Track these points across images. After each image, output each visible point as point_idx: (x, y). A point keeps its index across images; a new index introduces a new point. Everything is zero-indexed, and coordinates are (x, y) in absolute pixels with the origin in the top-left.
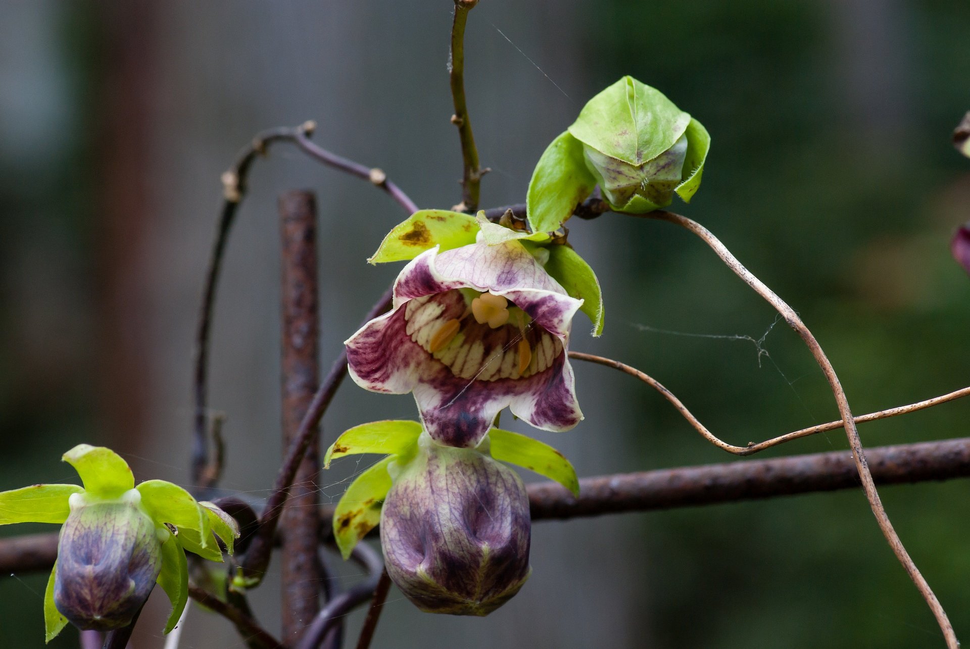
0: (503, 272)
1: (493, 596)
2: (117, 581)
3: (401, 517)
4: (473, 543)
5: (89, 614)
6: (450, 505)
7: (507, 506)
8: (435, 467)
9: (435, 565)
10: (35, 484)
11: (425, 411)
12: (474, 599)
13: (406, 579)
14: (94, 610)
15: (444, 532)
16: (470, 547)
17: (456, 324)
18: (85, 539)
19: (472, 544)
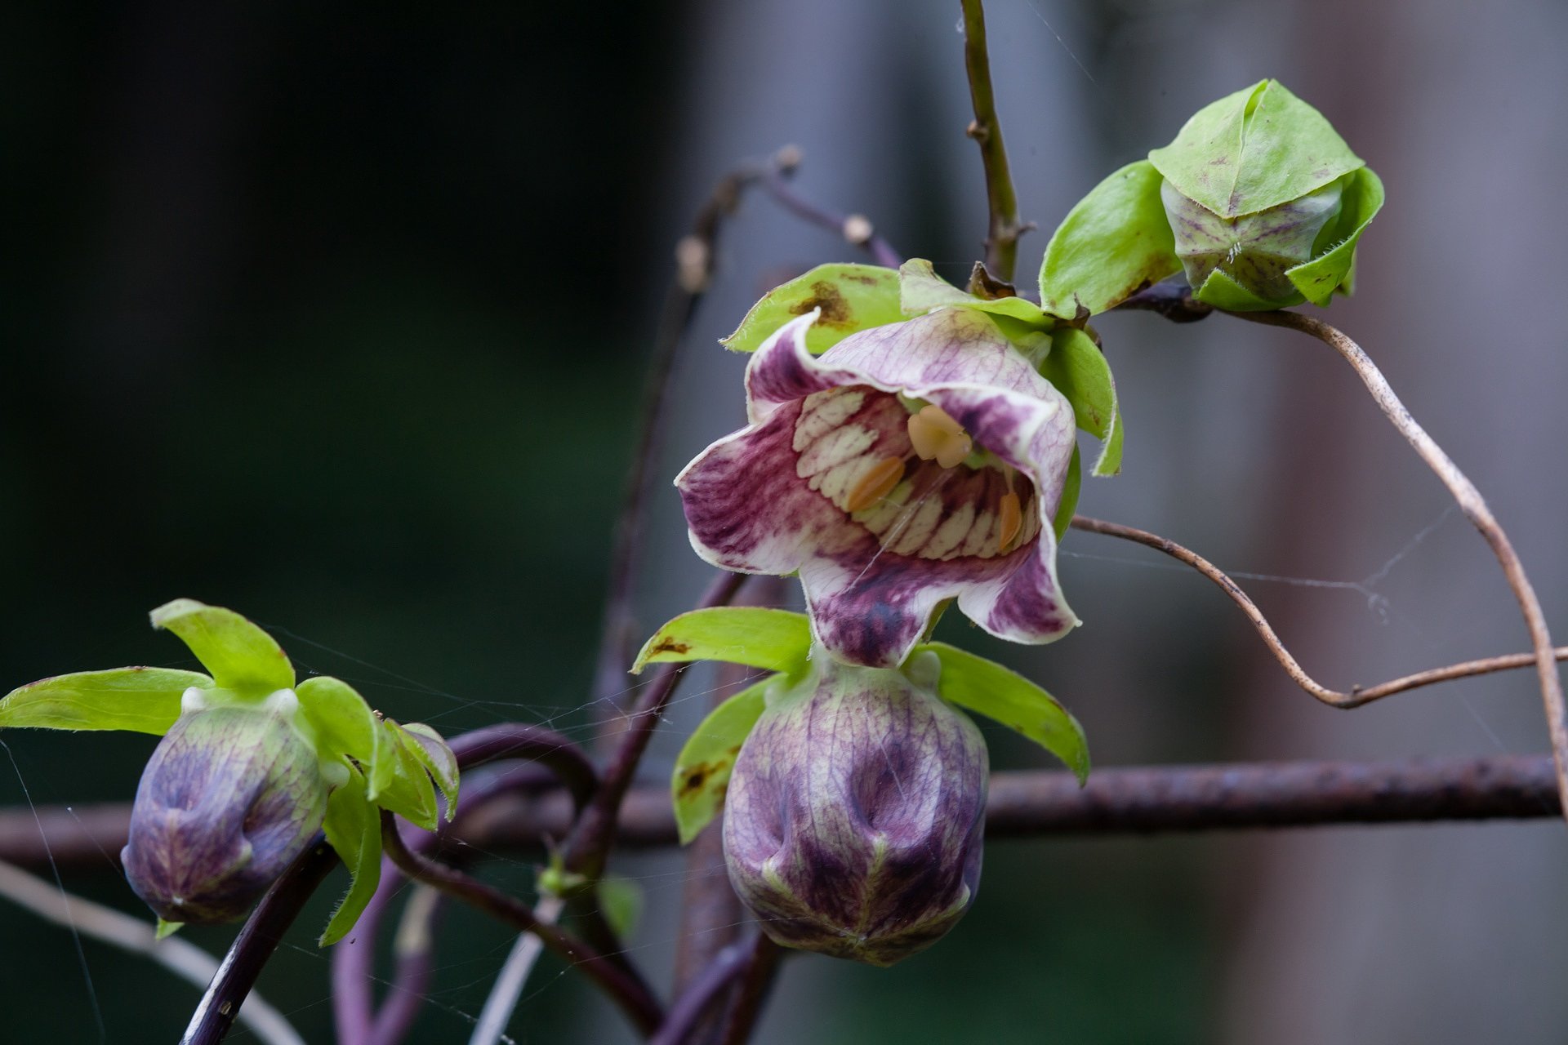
0: (937, 362)
1: (892, 930)
2: (217, 841)
3: (757, 773)
4: (859, 830)
5: (166, 892)
6: (831, 761)
7: (936, 778)
8: (825, 696)
9: (793, 862)
10: (132, 665)
11: (816, 600)
12: (857, 931)
13: (746, 881)
14: (175, 887)
15: (813, 807)
16: (854, 838)
17: (898, 465)
18: (184, 764)
19: (857, 834)
